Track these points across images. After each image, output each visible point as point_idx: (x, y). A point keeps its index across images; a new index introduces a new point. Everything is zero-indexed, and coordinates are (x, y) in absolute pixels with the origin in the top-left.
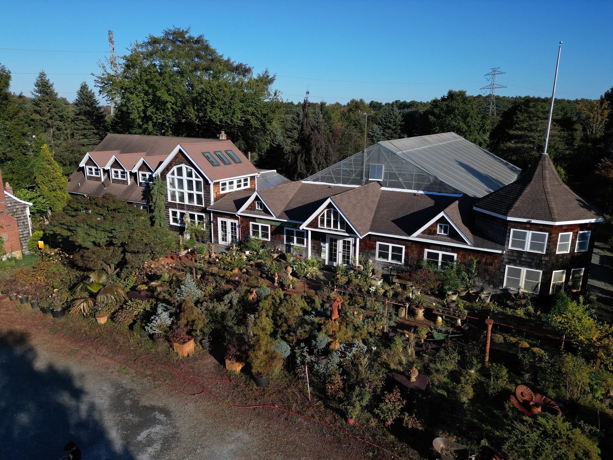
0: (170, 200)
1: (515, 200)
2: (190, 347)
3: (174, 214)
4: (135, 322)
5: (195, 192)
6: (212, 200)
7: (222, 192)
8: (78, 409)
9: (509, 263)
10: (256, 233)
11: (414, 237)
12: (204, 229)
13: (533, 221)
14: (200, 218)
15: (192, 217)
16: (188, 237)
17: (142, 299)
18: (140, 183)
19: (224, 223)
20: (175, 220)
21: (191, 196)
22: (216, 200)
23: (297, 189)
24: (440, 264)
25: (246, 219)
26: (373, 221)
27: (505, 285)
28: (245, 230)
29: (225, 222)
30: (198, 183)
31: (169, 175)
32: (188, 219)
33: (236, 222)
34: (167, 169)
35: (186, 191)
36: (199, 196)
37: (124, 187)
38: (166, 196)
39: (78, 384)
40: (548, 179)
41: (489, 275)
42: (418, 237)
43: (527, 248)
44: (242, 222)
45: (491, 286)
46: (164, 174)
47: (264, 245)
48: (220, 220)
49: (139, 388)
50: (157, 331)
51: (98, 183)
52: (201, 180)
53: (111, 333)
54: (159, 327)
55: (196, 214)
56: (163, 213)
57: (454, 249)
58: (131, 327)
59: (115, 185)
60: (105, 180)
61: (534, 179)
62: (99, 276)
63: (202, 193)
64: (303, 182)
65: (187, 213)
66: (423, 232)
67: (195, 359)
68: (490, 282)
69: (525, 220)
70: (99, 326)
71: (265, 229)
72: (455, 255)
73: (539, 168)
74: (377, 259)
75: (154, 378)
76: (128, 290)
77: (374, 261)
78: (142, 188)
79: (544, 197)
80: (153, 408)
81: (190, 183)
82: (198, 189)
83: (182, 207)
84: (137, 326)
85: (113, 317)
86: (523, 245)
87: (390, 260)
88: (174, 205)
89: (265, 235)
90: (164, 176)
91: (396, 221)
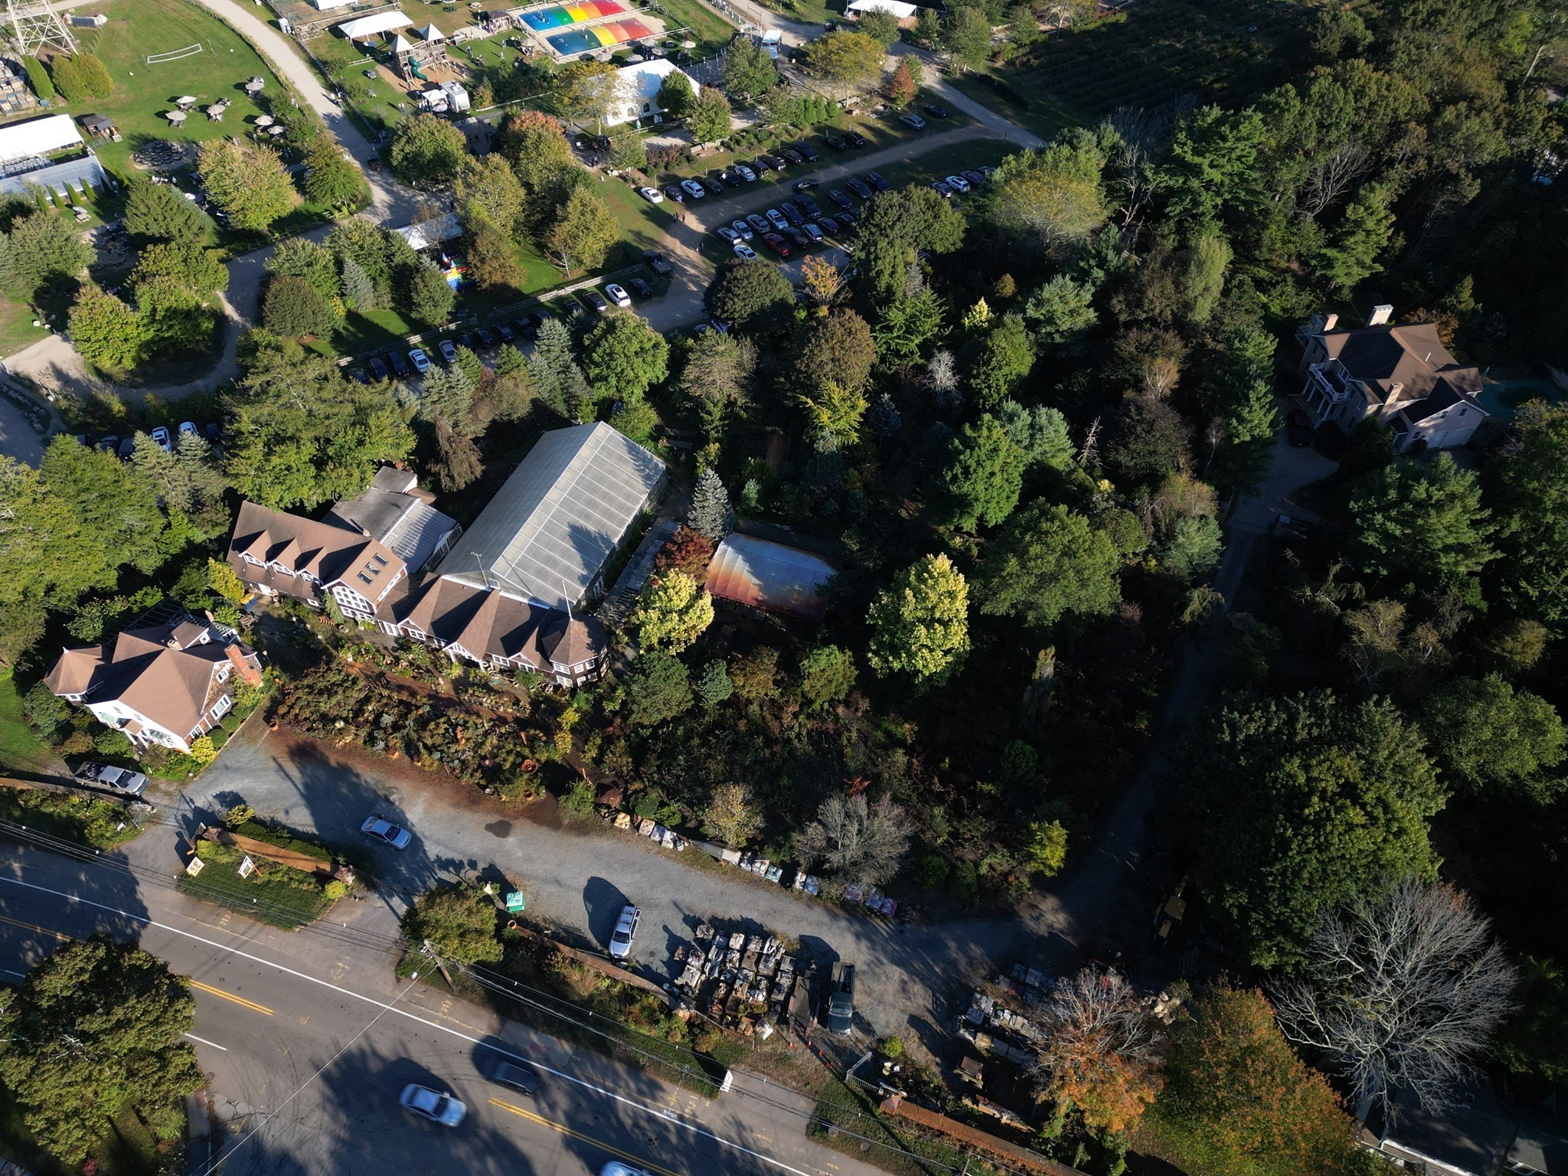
2: (397, 756)
7: (381, 599)
18: (306, 583)
23: (439, 589)
26: (489, 641)
55: (365, 614)
67: (402, 762)
75: (387, 775)
79: (568, 648)
80: (391, 790)
90: (330, 589)
91: (503, 640)
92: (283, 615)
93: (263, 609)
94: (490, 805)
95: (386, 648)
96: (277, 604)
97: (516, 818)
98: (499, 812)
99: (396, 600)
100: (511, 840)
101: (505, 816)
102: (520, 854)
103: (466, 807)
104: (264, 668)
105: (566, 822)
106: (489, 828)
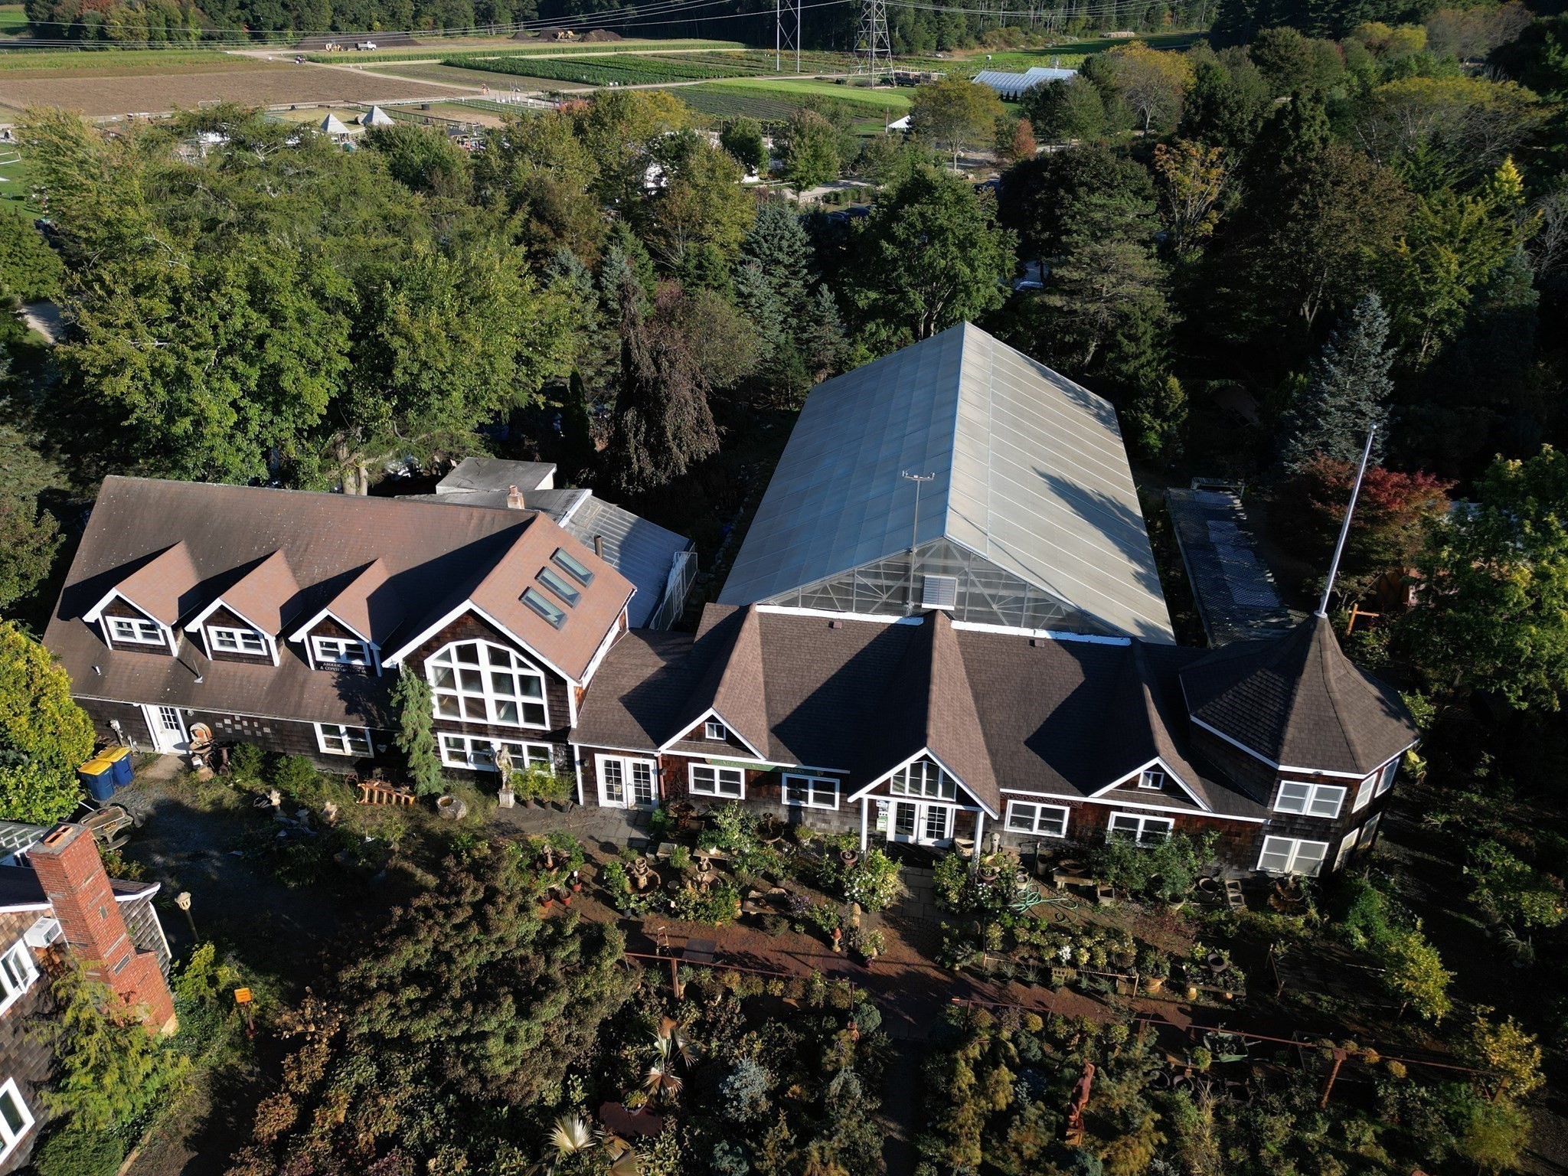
0: (438, 714)
1: (1283, 720)
3: (455, 743)
5: (518, 698)
6: (574, 718)
9: (1271, 833)
10: (706, 785)
11: (1095, 798)
12: (551, 775)
13: (1326, 773)
14: (538, 753)
18: (319, 665)
19: (613, 765)
20: (459, 757)
21: (506, 707)
24: (1139, 835)
25: (677, 760)
27: (1260, 865)
28: (674, 779)
29: (617, 764)
30: (528, 680)
31: (431, 663)
33: (650, 762)
34: (427, 649)
35: (490, 695)
36: (532, 707)
37: (259, 671)
38: (425, 707)
40: (1331, 668)
41: (1232, 850)
42: (1104, 796)
43: (1307, 811)
44: (667, 764)
45: (1235, 867)
48: (600, 758)
51: (161, 661)
52: (537, 672)
55: (525, 745)
57: (1173, 815)
59: (223, 665)
60: (187, 653)
61: (1307, 670)
63: (542, 701)
64: (758, 609)
65: (499, 743)
68: (1233, 861)
69: (1310, 771)
71: (729, 776)
72: (1172, 822)
73: (1314, 647)
74: (1008, 828)
77: (1002, 833)
78: (331, 677)
79: (1332, 714)
81: (502, 678)
82: (530, 692)
83: (478, 729)
86: (1299, 804)
87: (1036, 831)
88: (452, 726)
89: (731, 788)
90: (416, 662)
91: (1035, 743)
92: (230, 798)
93: (158, 794)
95: (608, 848)
96: (205, 772)
99: (629, 683)
104: (182, 954)
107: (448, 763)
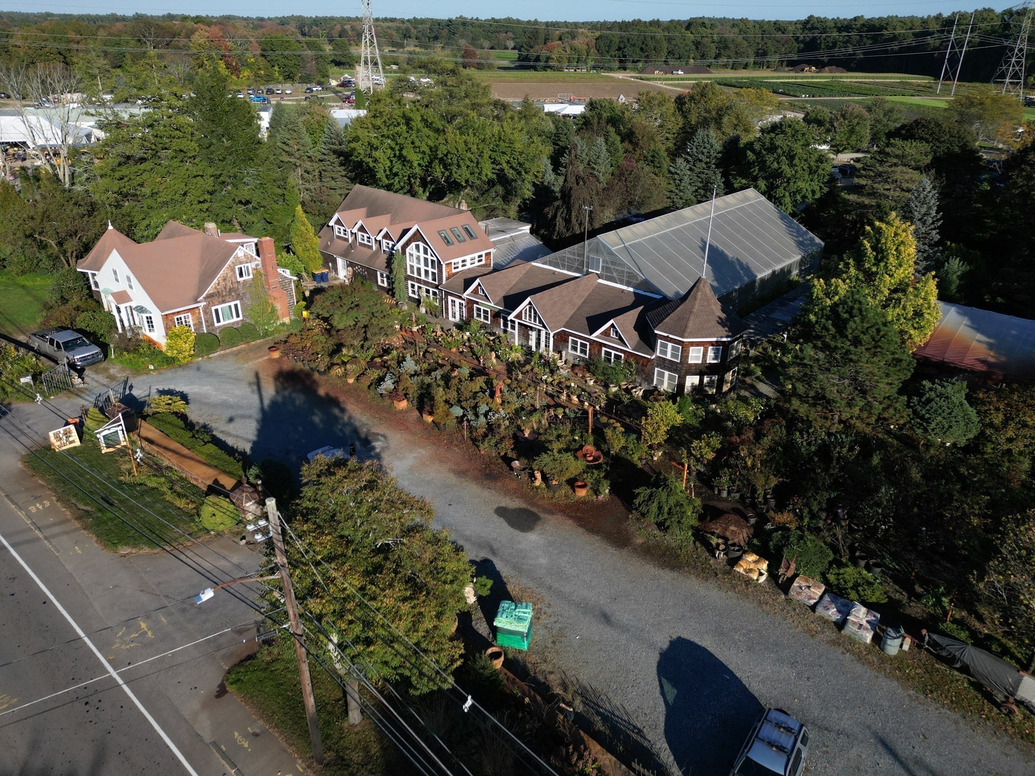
0: (409, 273)
1: (668, 315)
2: (403, 404)
3: (413, 286)
4: (371, 384)
5: (430, 269)
6: (444, 279)
7: (454, 271)
8: (343, 418)
9: (657, 367)
10: (479, 315)
11: (593, 337)
12: (437, 304)
13: (671, 336)
14: (434, 294)
15: (428, 291)
16: (423, 310)
17: (377, 368)
18: (384, 251)
19: (453, 302)
20: (414, 292)
21: (427, 272)
22: (447, 279)
23: (524, 272)
24: (613, 361)
25: (470, 303)
26: (571, 318)
27: (655, 383)
28: (470, 311)
30: (433, 261)
31: (408, 250)
32: (424, 294)
33: (463, 302)
34: (407, 244)
35: (423, 268)
36: (433, 274)
37: (369, 252)
38: (406, 269)
39: (343, 405)
41: (644, 373)
42: (596, 337)
43: (669, 357)
44: (468, 303)
45: (645, 383)
46: (404, 248)
47: (484, 326)
48: (450, 298)
49: (371, 424)
50: (384, 392)
51: (346, 244)
52: (435, 259)
53: (356, 390)
54: (385, 389)
55: (431, 290)
56: (402, 285)
57: (622, 351)
58: (369, 387)
59: (362, 248)
60: (353, 241)
62: (349, 351)
63: (436, 271)
64: (533, 264)
65: (424, 287)
66: (602, 333)
67: (406, 412)
68: (646, 380)
69: (666, 335)
70: (349, 384)
71: (485, 312)
72: (623, 355)
74: (569, 350)
75: (380, 420)
76: (368, 360)
78: (386, 256)
80: (378, 434)
81: (426, 260)
82: (433, 267)
83: (419, 281)
84: (372, 387)
85: (357, 379)
86: (666, 353)
87: (579, 353)
88: (412, 279)
89: (486, 318)
91: (590, 318)
94: (514, 485)
97: (551, 512)
98: (524, 497)
99: (471, 276)
100: (532, 539)
101: (533, 504)
102: (543, 561)
103: (475, 479)
105: (639, 541)
106: (501, 512)
107: (411, 294)
